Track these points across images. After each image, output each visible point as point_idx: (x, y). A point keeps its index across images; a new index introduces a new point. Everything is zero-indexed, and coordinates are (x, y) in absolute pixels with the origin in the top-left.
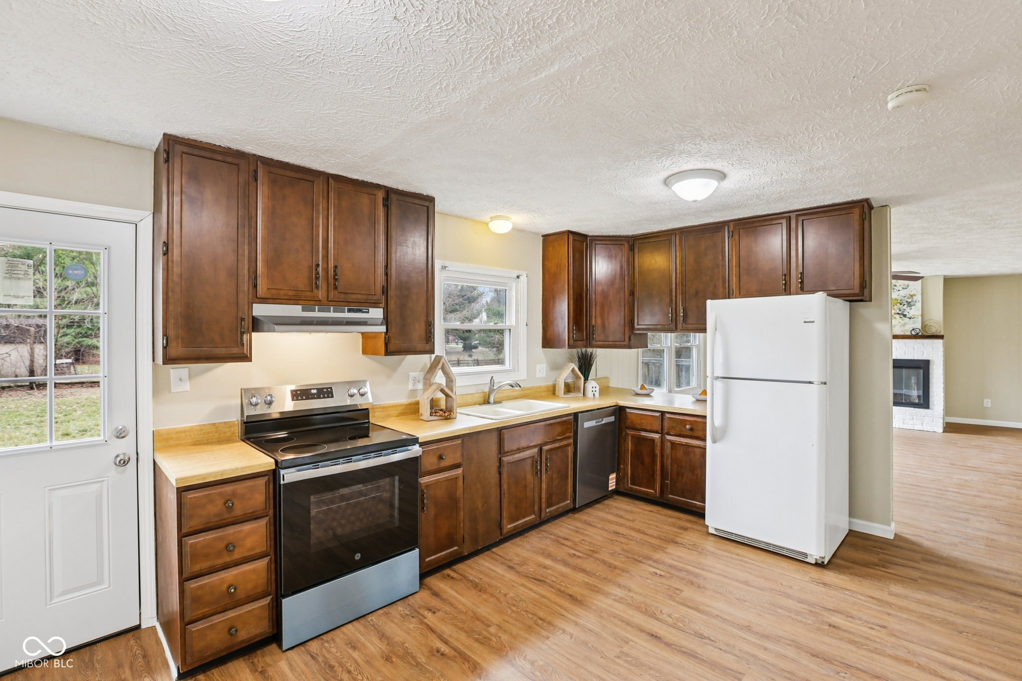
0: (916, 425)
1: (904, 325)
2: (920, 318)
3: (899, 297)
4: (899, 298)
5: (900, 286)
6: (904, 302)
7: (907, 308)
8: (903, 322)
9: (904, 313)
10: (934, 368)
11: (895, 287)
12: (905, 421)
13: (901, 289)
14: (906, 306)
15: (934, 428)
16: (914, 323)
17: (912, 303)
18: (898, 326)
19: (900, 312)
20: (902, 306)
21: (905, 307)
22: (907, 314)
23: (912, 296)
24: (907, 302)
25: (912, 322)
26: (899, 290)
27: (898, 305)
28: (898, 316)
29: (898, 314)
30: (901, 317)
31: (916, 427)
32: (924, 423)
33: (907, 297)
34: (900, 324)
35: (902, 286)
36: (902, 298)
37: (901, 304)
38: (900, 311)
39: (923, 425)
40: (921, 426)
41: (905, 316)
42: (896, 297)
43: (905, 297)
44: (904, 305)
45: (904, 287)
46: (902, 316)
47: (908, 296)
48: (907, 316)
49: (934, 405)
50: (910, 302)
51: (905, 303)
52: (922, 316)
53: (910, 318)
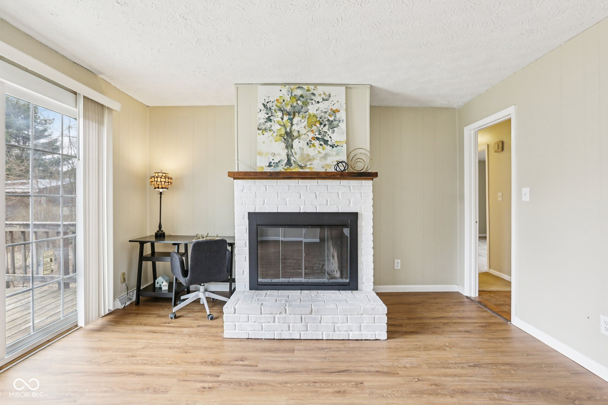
0: (351, 331)
1: (326, 156)
2: (345, 145)
3: (318, 112)
4: (319, 114)
5: (320, 95)
6: (325, 120)
7: (328, 130)
8: (323, 152)
9: (325, 138)
10: (363, 225)
11: (313, 97)
12: (336, 325)
13: (320, 100)
14: (327, 127)
15: (377, 333)
16: (337, 154)
17: (335, 123)
18: (318, 158)
19: (320, 136)
20: (322, 126)
21: (326, 129)
22: (329, 139)
23: (334, 112)
24: (328, 120)
25: (335, 153)
26: (318, 102)
27: (318, 125)
28: (318, 142)
29: (318, 139)
30: (321, 145)
31: (351, 333)
32: (362, 325)
33: (328, 113)
34: (320, 155)
35: (323, 96)
36: (323, 114)
37: (321, 124)
38: (320, 134)
39: (360, 330)
40: (358, 333)
41: (326, 142)
42: (315, 112)
43: (326, 112)
44: (325, 125)
45: (325, 98)
46: (322, 143)
47: (330, 111)
48: (330, 143)
49: (363, 283)
50: (332, 121)
51: (326, 123)
52: (347, 143)
53: (333, 147)
